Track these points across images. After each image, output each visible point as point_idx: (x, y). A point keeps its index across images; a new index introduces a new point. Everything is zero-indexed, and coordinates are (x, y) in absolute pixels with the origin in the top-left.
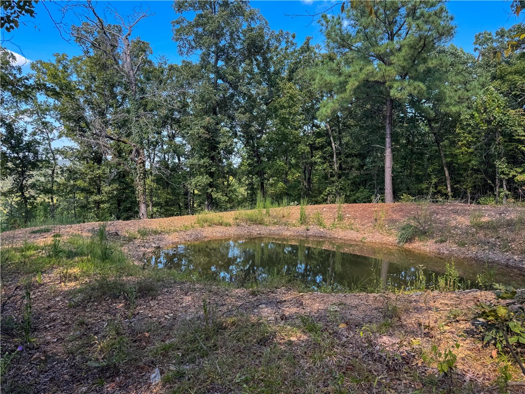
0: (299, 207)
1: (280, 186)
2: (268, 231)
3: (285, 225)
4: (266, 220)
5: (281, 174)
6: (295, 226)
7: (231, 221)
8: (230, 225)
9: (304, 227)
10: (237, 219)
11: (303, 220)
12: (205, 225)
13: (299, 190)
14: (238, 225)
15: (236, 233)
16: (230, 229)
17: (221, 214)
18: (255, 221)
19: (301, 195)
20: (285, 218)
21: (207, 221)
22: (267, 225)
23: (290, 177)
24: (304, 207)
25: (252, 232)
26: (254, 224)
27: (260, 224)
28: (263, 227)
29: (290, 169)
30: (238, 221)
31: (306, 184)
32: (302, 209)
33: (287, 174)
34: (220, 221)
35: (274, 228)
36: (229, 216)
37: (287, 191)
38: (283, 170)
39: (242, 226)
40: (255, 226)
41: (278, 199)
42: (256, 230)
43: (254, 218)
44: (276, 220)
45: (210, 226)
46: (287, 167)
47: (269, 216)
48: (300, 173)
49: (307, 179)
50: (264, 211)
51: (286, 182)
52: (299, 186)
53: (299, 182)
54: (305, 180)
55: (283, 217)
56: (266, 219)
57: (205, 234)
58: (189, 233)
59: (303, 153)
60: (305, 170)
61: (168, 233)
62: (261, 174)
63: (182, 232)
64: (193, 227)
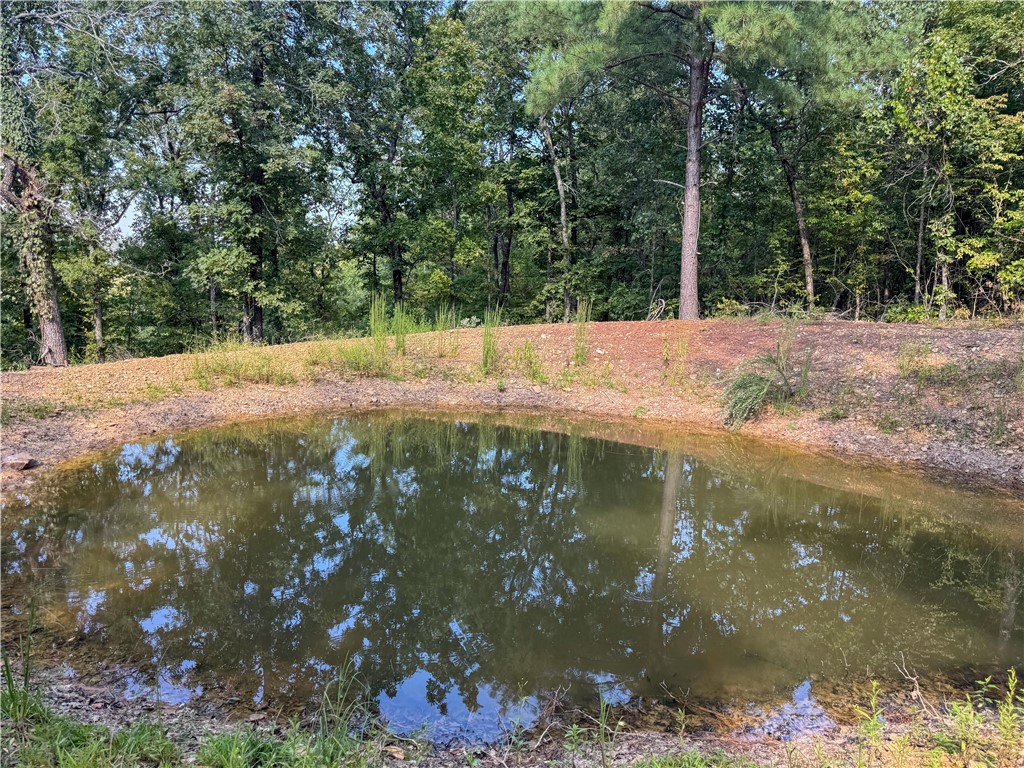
0: (482, 329)
1: (437, 278)
2: (398, 395)
3: (446, 377)
4: (394, 366)
5: (442, 251)
6: (469, 380)
7: (298, 370)
8: (293, 381)
9: (492, 383)
10: (315, 363)
11: (491, 364)
12: (220, 382)
13: (482, 289)
14: (318, 381)
15: (310, 403)
16: (291, 390)
17: (269, 350)
18: (366, 367)
19: (486, 300)
20: (445, 361)
21: (223, 372)
22: (396, 379)
23: (459, 258)
24: (494, 330)
25: (356, 400)
26: (361, 376)
27: (381, 375)
28: (387, 385)
29: (459, 238)
30: (317, 368)
31: (498, 276)
32: (488, 335)
33: (452, 251)
34: (265, 371)
35: (417, 387)
36: (291, 356)
37: (452, 292)
38: (443, 241)
39: (330, 383)
40: (365, 381)
41: (430, 311)
42: (367, 393)
43: (363, 361)
44: (420, 367)
45: (231, 384)
46: (453, 234)
47: (404, 354)
48: (483, 249)
49: (500, 266)
50: (391, 341)
51: (452, 270)
52: (482, 282)
53: (484, 272)
54: (497, 266)
55: (441, 356)
56: (397, 364)
57: (213, 409)
58: (162, 408)
59: (490, 199)
60: (496, 246)
61: (86, 412)
62: (393, 250)
63: (139, 409)
64: (179, 391)
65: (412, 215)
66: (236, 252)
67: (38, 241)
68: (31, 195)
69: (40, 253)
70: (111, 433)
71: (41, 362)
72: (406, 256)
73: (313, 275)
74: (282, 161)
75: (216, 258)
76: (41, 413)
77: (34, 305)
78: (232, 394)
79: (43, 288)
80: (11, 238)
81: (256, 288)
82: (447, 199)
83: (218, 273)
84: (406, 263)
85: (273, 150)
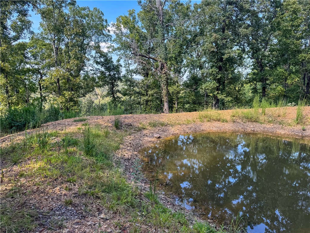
0: (296, 107)
1: (279, 89)
2: (261, 128)
3: (280, 123)
4: (261, 119)
5: (281, 79)
6: (290, 125)
7: (228, 118)
8: (227, 121)
9: (300, 127)
10: (234, 116)
11: (300, 120)
12: (206, 120)
13: (297, 93)
14: (234, 122)
15: (231, 128)
16: (226, 124)
17: (220, 112)
18: (251, 118)
19: (299, 97)
20: (281, 118)
21: (207, 117)
22: (261, 123)
23: (289, 82)
24: (302, 108)
25: (247, 129)
26: (249, 121)
27: (256, 121)
28: (258, 125)
29: (289, 75)
30: (234, 118)
31: (305, 88)
32: (299, 109)
33: (286, 79)
34: (218, 118)
35: (269, 126)
36: (226, 114)
37: (285, 94)
38: (283, 76)
39: (238, 123)
40: (250, 123)
41: (276, 101)
42: (250, 127)
43: (250, 116)
44: (270, 119)
45: (208, 121)
46: (287, 74)
47: (265, 115)
48: (299, 78)
49: (306, 84)
50: (260, 110)
51: (285, 86)
52: (298, 90)
53: (299, 87)
54: (304, 84)
55: (279, 116)
56: (262, 118)
57: (203, 128)
58: (190, 126)
59: (303, 60)
60: (304, 77)
61: (172, 126)
62: (263, 80)
63: (184, 126)
64: (195, 122)
65: (271, 68)
66: (213, 83)
67: (165, 82)
68: (164, 70)
69: (165, 85)
70: (177, 132)
71: (163, 112)
72: (268, 82)
73: (235, 89)
74: (229, 55)
75: (207, 85)
76: (162, 125)
77: (163, 98)
78: (209, 124)
79: (165, 94)
80: (159, 81)
81: (218, 93)
82: (285, 62)
83: (207, 89)
84: (267, 84)
85: (226, 52)
